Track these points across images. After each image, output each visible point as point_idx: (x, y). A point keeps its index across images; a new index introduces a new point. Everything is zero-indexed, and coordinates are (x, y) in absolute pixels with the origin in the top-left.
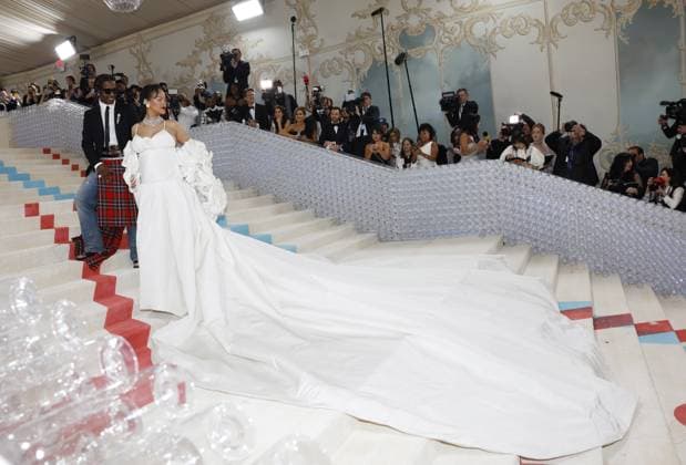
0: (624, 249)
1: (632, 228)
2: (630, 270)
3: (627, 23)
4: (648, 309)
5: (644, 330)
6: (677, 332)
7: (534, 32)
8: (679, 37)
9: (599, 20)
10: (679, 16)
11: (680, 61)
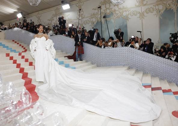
0: (160, 70)
1: (162, 65)
2: (161, 76)
3: (162, 13)
4: (166, 86)
5: (164, 91)
6: (173, 92)
7: (138, 15)
8: (175, 18)
9: (155, 12)
10: (175, 12)
11: (175, 24)
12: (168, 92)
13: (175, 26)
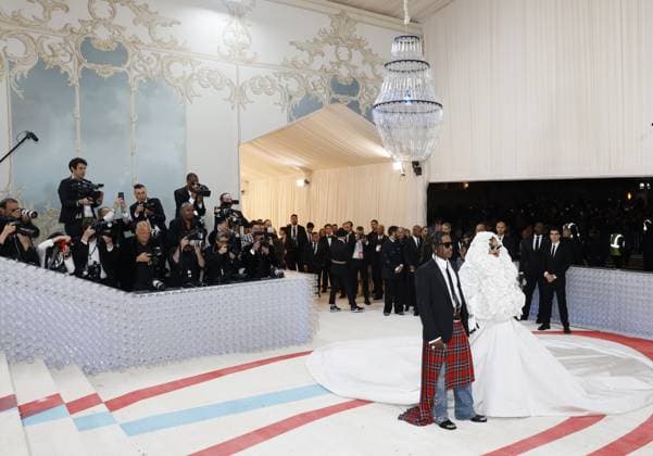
0: (11, 321)
2: (18, 345)
6: (106, 403)
7: (227, 91)
8: (74, 106)
10: (74, 86)
11: (75, 129)
12: (48, 408)
13: (75, 138)
